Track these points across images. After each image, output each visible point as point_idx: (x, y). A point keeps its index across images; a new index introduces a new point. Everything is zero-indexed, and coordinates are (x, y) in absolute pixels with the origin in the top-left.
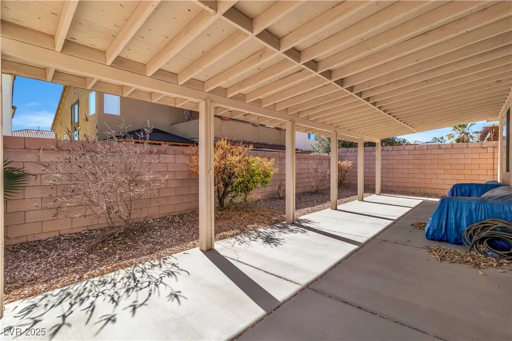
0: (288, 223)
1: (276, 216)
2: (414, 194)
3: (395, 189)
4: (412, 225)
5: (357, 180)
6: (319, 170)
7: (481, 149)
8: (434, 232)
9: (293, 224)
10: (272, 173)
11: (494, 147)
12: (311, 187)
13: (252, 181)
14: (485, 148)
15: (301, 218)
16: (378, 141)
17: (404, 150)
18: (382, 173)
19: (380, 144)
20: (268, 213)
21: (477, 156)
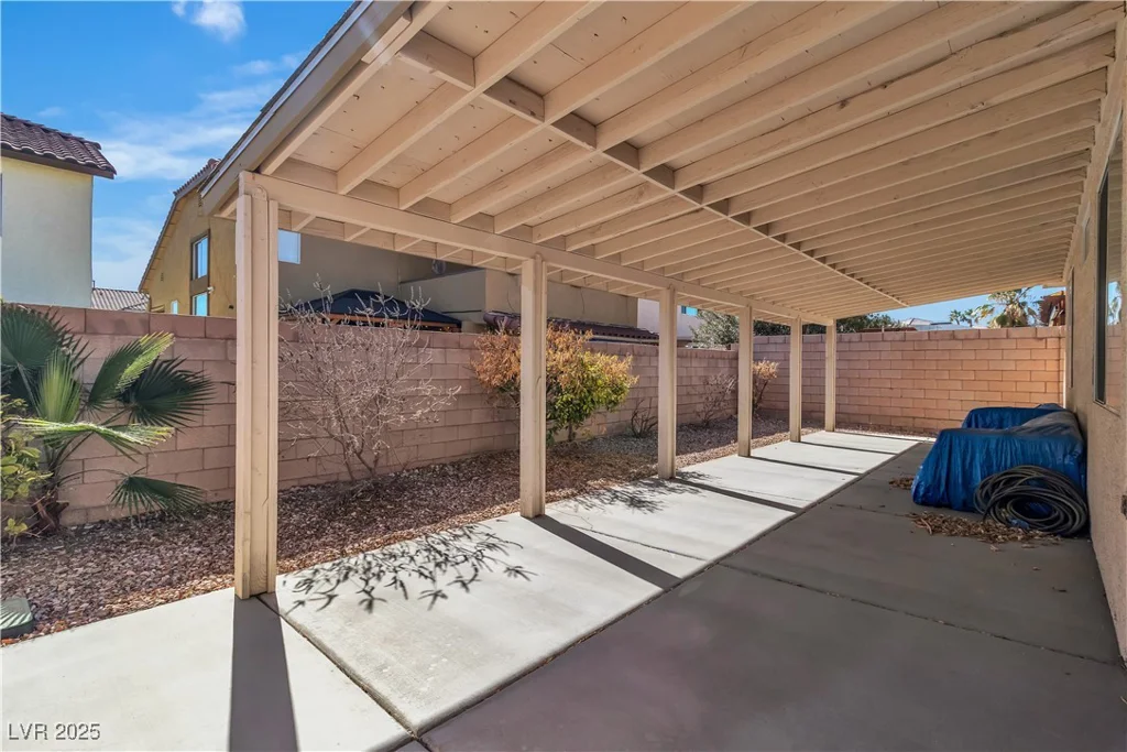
0: (663, 479)
1: (636, 468)
2: (902, 430)
3: (864, 420)
4: (892, 483)
5: (788, 402)
6: (712, 380)
7: (1033, 341)
8: (927, 490)
9: (672, 479)
10: (627, 385)
11: (1060, 338)
12: (694, 415)
13: (589, 399)
14: (1041, 339)
15: (685, 470)
16: (830, 323)
17: (883, 341)
18: (838, 387)
19: (834, 331)
20: (620, 462)
21: (1025, 355)
